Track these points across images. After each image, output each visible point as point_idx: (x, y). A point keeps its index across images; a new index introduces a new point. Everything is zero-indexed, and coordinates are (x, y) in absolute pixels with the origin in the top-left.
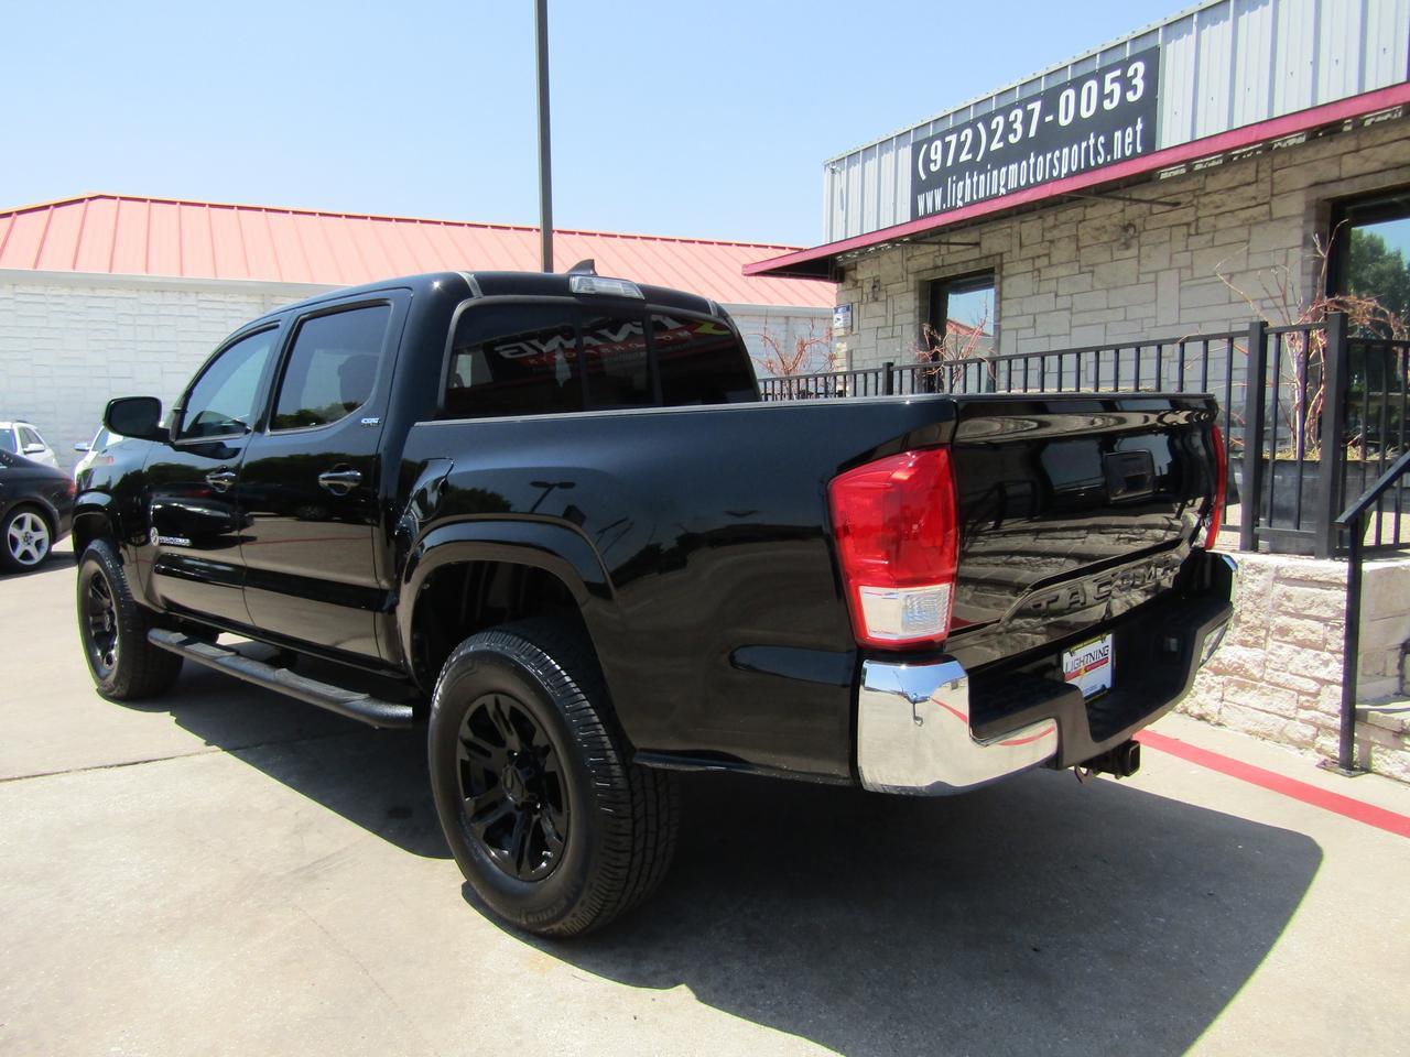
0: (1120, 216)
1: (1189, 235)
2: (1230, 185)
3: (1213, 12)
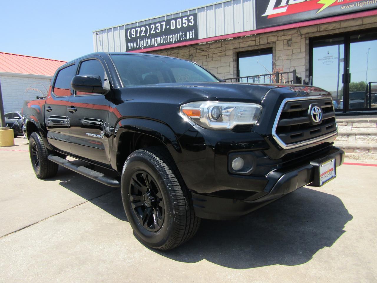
0: (188, 53)
1: (207, 58)
2: (216, 47)
3: (209, 7)
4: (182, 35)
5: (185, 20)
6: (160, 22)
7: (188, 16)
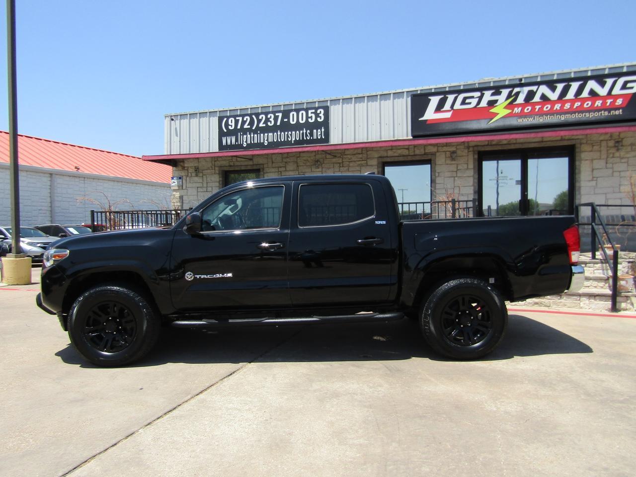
0: (314, 158)
2: (354, 153)
3: (347, 100)
4: (306, 133)
5: (312, 113)
6: (274, 113)
7: (316, 109)
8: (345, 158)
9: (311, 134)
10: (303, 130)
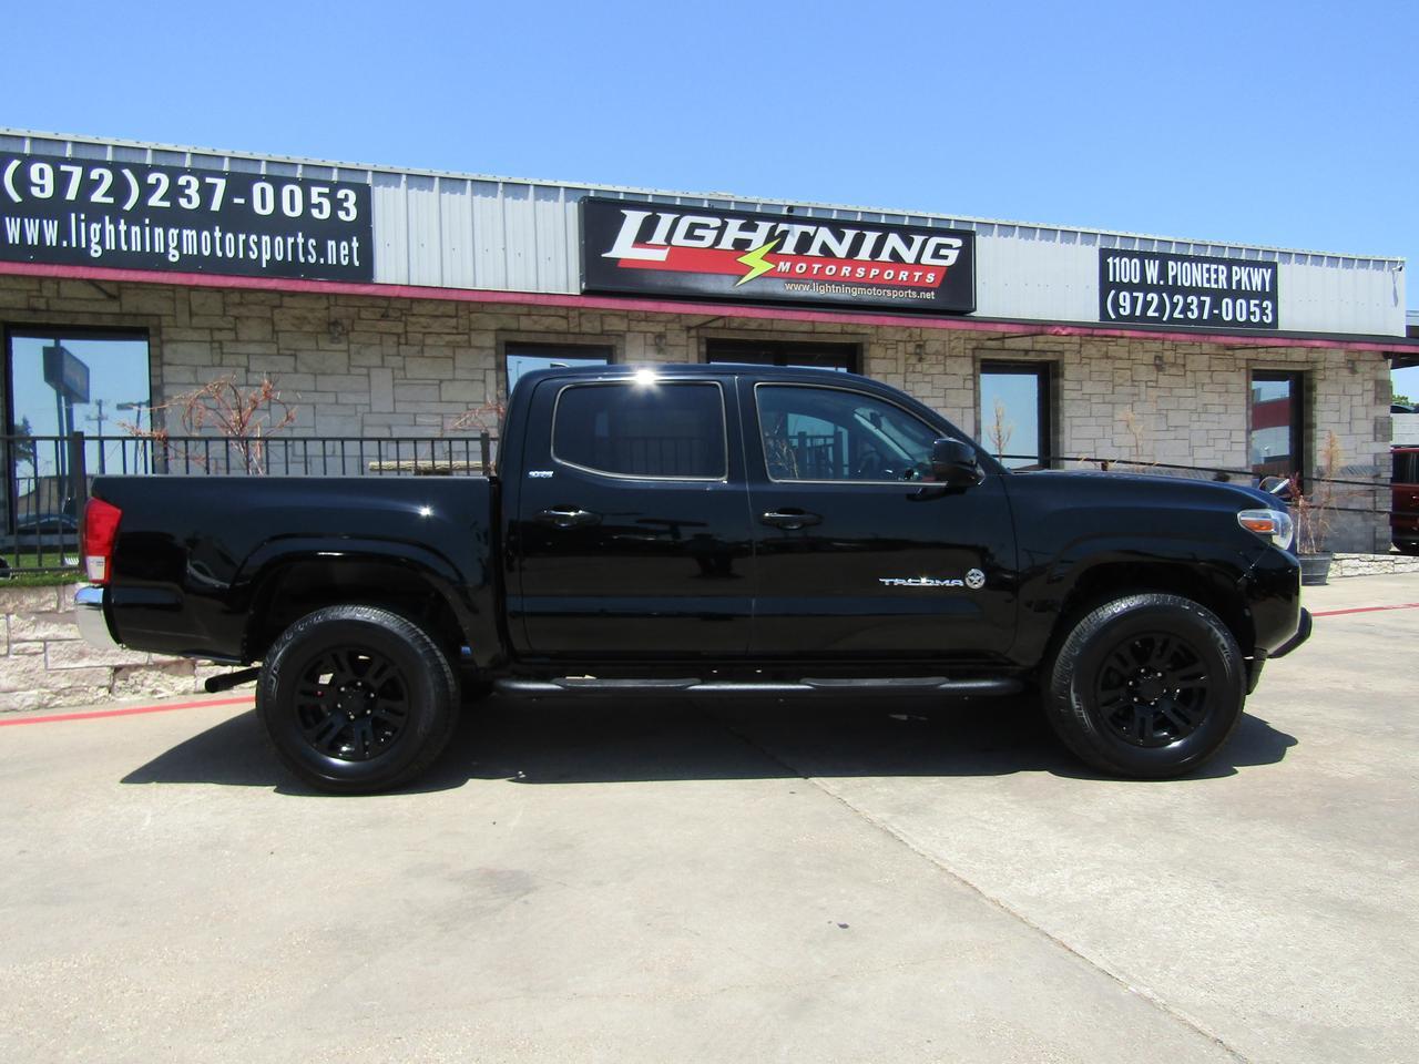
0: (325, 313)
2: (436, 313)
3: (420, 180)
4: (305, 244)
5: (320, 195)
6: (199, 174)
7: (335, 187)
8: (414, 324)
9: (321, 250)
10: (296, 237)
